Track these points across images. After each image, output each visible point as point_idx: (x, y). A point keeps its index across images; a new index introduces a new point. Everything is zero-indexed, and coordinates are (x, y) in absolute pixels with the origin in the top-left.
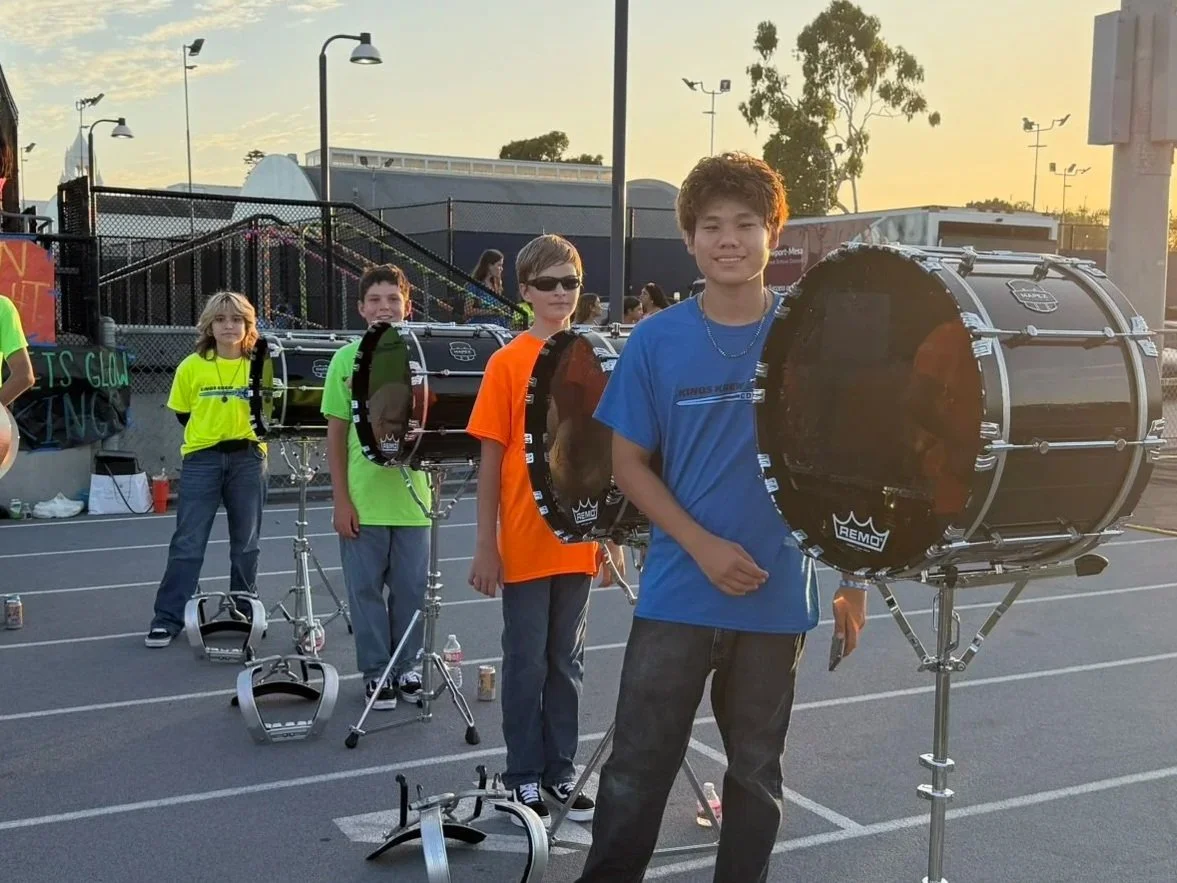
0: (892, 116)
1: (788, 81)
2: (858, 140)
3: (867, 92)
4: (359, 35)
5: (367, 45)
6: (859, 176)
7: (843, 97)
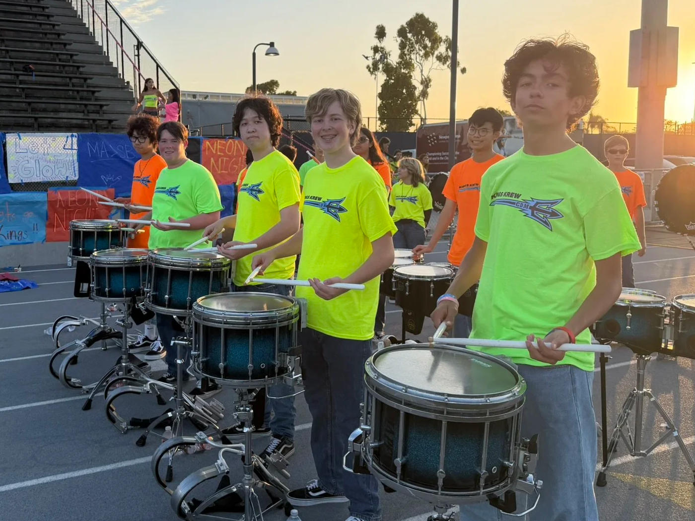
0: (442, 70)
1: (391, 53)
2: (426, 83)
3: (430, 59)
4: (269, 43)
5: (272, 48)
6: (426, 99)
7: (418, 60)
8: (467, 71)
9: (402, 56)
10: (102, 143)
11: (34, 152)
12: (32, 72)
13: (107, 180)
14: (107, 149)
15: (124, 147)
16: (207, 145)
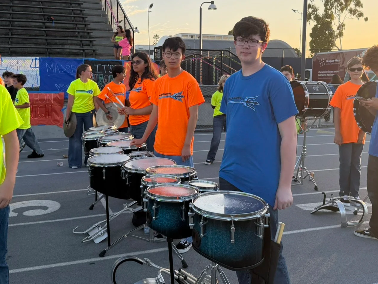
0: (352, 18)
1: (319, 9)
2: (341, 27)
3: (344, 11)
4: (211, 2)
5: (213, 5)
6: (342, 37)
7: (337, 13)
8: (368, 20)
9: (326, 10)
10: (55, 63)
11: (11, 69)
12: (52, 21)
13: (59, 87)
14: (59, 68)
15: (70, 66)
16: (127, 66)
